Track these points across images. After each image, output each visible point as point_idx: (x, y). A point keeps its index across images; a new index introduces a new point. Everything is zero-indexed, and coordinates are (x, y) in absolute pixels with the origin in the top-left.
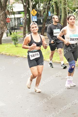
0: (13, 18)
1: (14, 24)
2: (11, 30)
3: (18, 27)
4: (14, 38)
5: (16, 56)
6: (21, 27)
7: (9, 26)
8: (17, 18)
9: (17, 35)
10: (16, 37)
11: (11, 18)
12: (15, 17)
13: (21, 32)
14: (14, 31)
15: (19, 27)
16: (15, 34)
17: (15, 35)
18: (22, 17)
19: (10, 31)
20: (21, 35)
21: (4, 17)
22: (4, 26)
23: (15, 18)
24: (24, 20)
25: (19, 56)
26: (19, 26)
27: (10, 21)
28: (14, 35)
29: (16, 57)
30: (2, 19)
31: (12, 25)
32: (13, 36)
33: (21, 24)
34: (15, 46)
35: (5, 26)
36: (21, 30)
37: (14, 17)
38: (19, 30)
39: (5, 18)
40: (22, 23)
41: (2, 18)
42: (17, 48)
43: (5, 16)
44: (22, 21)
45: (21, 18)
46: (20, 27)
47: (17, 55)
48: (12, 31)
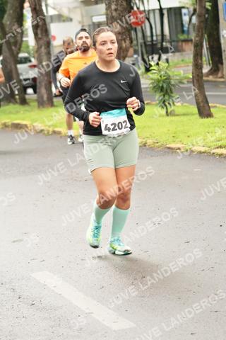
0: (154, 10)
1: (159, 32)
2: (147, 53)
3: (174, 41)
4: (159, 81)
5: (169, 148)
6: (184, 44)
7: (141, 41)
8: (169, 10)
9: (170, 73)
10: (168, 78)
11: (146, 9)
12: (163, 7)
13: (183, 60)
14: (159, 59)
15: (178, 41)
16: (161, 67)
17: (162, 73)
18: (187, 6)
19: (145, 57)
20: (184, 73)
21: (121, 5)
22: (125, 40)
23: (161, 10)
24: (193, 14)
25: (179, 149)
26: (175, 39)
27: (143, 22)
28: (160, 71)
29: (168, 150)
30: (114, 14)
31: (152, 36)
32: (156, 77)
33: (183, 32)
34: (164, 111)
35: (128, 42)
36: (184, 53)
37: (159, 7)
38: (177, 54)
39: (125, 9)
40: (185, 29)
41: (116, 10)
42: (170, 118)
43: (124, 3)
44: (186, 19)
45: (184, 11)
46: (180, 44)
47: (173, 145)
48: (150, 57)
